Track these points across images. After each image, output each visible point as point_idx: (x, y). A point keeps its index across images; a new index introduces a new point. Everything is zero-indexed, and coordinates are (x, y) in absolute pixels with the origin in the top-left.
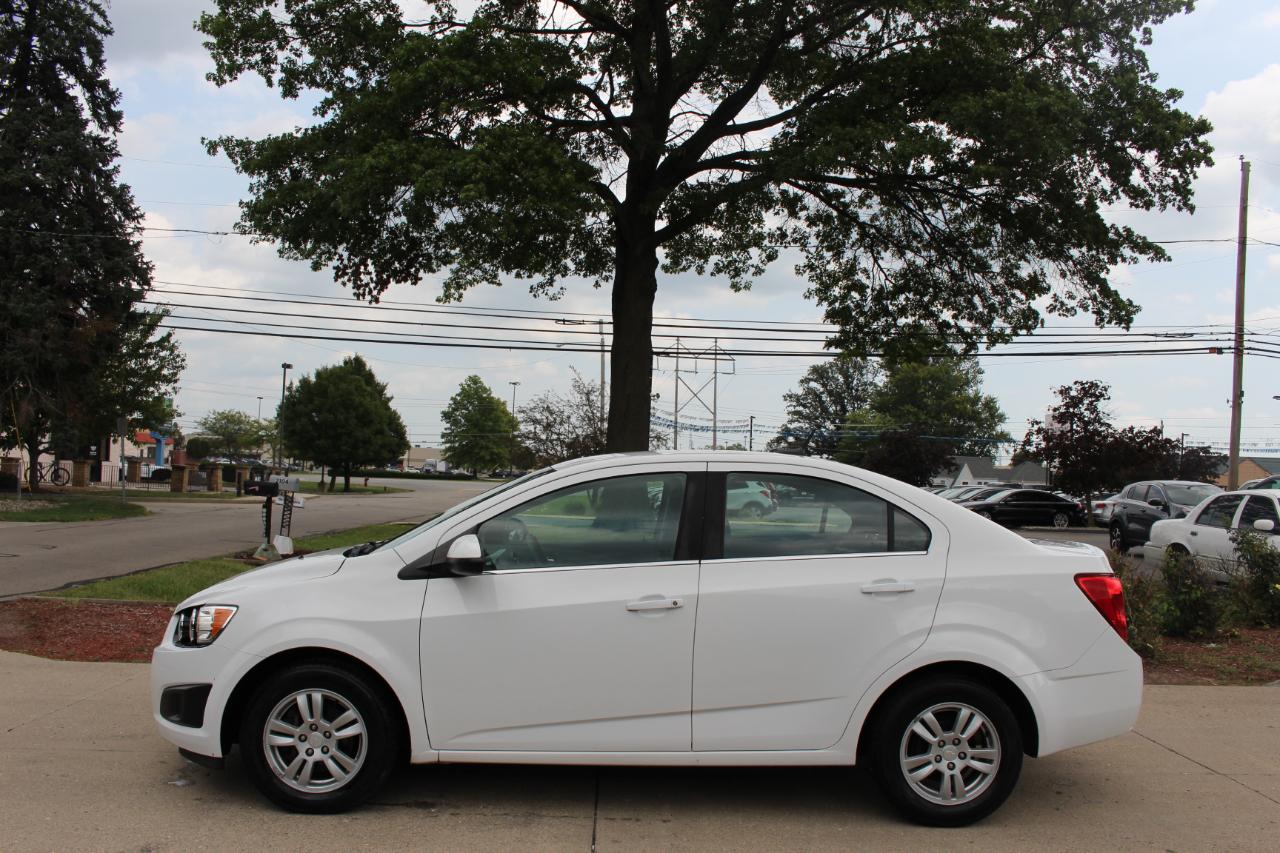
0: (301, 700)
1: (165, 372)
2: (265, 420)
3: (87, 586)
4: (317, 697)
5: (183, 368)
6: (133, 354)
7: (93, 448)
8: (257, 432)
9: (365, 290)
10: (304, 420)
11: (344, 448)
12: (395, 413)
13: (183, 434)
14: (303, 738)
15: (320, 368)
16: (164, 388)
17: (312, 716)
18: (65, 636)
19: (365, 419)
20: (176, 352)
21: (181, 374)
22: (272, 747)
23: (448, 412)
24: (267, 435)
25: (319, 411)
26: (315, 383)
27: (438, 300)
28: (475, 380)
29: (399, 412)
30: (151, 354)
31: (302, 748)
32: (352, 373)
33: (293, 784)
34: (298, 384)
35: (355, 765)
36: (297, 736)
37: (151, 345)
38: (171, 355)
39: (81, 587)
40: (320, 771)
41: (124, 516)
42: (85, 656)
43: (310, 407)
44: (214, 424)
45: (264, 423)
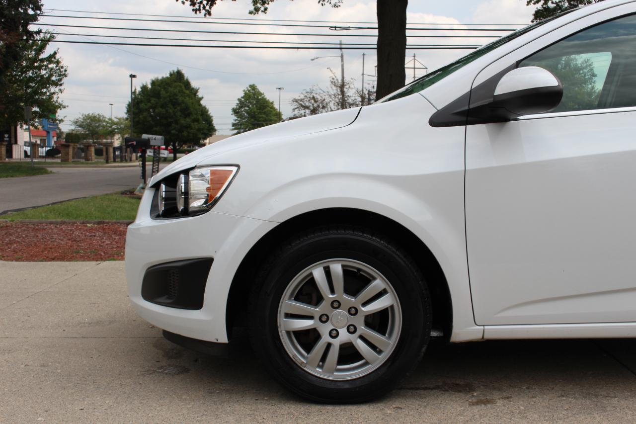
0: (318, 273)
1: (54, 78)
2: (116, 118)
3: (19, 212)
4: (337, 268)
5: (66, 76)
6: (30, 67)
7: (6, 136)
8: (111, 127)
9: (200, 6)
10: (145, 114)
11: (173, 132)
12: (205, 108)
13: (62, 130)
14: (324, 318)
15: (153, 79)
16: (53, 89)
17: (332, 291)
18: (11, 244)
19: (186, 112)
20: (61, 65)
21: (65, 80)
22: (288, 333)
23: (236, 109)
24: (117, 128)
25: (154, 108)
26: (151, 89)
27: (251, 13)
28: (253, 87)
29: (207, 107)
30: (43, 66)
31: (325, 330)
32: (175, 82)
33: (318, 372)
34: (140, 90)
35: (389, 343)
36: (317, 317)
37: (42, 60)
38: (57, 66)
39: (14, 213)
40: (349, 354)
41: (34, 175)
42: (31, 258)
43: (149, 104)
44: (83, 122)
45: (116, 120)
